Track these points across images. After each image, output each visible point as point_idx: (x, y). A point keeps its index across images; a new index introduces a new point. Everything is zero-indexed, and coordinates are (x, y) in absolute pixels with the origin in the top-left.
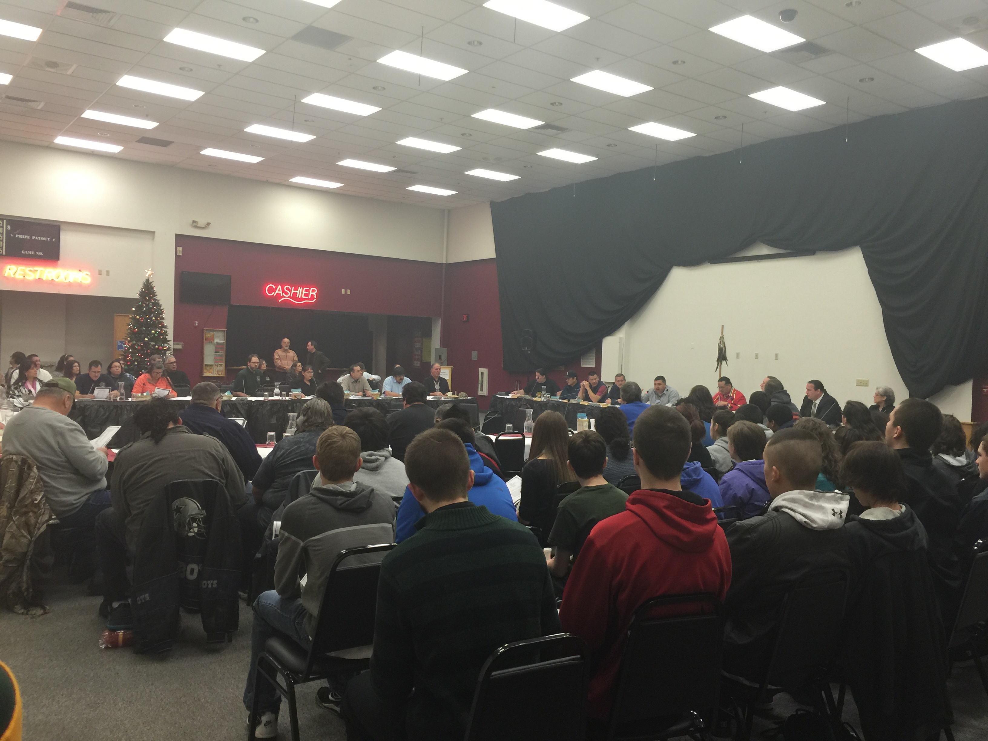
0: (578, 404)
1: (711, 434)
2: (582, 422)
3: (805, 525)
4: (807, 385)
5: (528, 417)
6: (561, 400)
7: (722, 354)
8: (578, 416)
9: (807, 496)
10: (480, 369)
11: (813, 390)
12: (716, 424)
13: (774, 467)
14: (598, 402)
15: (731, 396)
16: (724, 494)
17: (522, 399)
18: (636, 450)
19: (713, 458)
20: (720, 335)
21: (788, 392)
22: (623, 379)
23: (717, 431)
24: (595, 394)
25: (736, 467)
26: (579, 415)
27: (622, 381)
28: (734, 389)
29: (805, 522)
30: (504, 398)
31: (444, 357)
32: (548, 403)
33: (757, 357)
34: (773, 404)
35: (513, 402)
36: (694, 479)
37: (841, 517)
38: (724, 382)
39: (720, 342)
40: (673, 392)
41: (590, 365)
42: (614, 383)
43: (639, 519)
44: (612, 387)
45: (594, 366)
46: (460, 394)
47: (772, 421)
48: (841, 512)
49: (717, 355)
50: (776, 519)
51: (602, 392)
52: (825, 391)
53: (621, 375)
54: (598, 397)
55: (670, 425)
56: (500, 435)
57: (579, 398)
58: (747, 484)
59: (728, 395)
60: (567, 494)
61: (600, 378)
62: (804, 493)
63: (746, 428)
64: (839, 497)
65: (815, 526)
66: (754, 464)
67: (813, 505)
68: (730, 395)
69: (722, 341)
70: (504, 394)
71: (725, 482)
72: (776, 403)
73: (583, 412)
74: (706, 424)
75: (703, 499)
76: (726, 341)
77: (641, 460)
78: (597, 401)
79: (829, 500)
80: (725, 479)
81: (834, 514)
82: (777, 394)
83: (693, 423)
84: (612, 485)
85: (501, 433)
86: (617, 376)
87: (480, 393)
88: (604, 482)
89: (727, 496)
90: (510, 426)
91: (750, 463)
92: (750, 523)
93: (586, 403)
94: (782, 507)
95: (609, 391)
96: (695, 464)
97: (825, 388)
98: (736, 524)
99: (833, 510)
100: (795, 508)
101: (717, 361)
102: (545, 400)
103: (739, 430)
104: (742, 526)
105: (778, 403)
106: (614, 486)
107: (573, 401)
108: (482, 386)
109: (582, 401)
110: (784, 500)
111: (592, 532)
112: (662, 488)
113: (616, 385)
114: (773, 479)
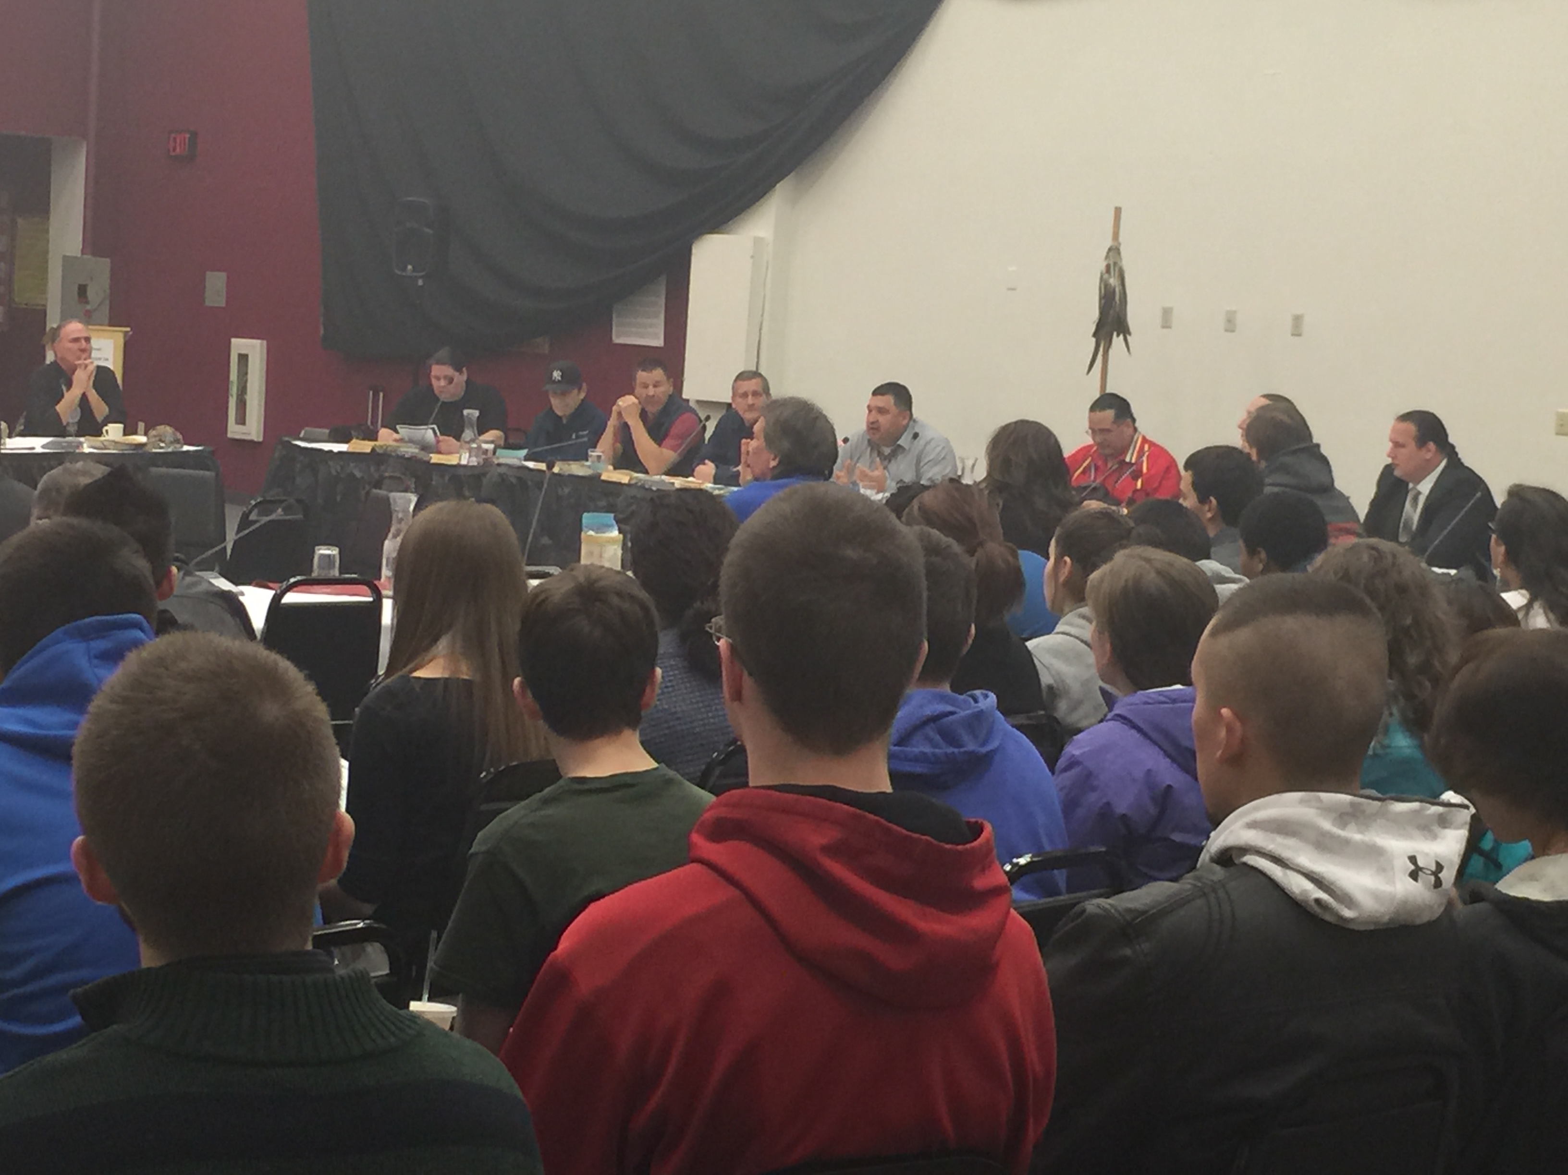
0: (594, 479)
1: (1048, 592)
2: (602, 544)
3: (1317, 910)
4: (1394, 430)
5: (400, 521)
6: (531, 464)
7: (1111, 312)
8: (584, 521)
9: (1327, 810)
10: (233, 340)
11: (1412, 445)
12: (1067, 559)
13: (1225, 711)
14: (669, 473)
15: (1130, 464)
16: (1070, 805)
17: (390, 456)
18: (732, 648)
19: (1046, 679)
20: (1109, 243)
21: (1324, 450)
22: (760, 389)
23: (1066, 583)
24: (660, 445)
25: (1117, 711)
26: (587, 518)
27: (755, 394)
28: (1145, 440)
29: (1318, 901)
30: (320, 450)
31: (98, 292)
32: (484, 474)
33: (1230, 324)
34: (1268, 490)
35: (352, 465)
36: (965, 752)
37: (1438, 883)
38: (1110, 413)
39: (1108, 267)
40: (933, 444)
41: (642, 336)
42: (729, 405)
43: (737, 892)
44: (720, 420)
45: (659, 342)
46: (152, 433)
47: (1259, 552)
48: (1439, 867)
49: (1095, 314)
50: (1221, 893)
51: (682, 437)
52: (1450, 451)
53: (756, 374)
54: (669, 455)
55: (851, 553)
56: (290, 588)
57: (599, 457)
58: (1149, 771)
59: (1121, 458)
60: (503, 805)
61: (678, 385)
62: (1320, 800)
63: (1152, 575)
64: (1433, 815)
65: (1347, 913)
66: (1174, 701)
67: (1347, 842)
68: (1128, 459)
69: (1115, 264)
70: (326, 437)
71: (1074, 763)
72: (1276, 489)
73: (609, 509)
74: (1027, 559)
75: (968, 822)
76: (1127, 262)
77: (748, 683)
78: (664, 469)
79: (1400, 825)
80: (1077, 752)
81: (1414, 875)
82: (1288, 459)
83: (979, 553)
84: (671, 773)
85: (292, 580)
86: (741, 377)
87: (234, 431)
88: (644, 763)
89: (1080, 812)
90: (329, 556)
91: (1162, 699)
92: (1130, 905)
93: (623, 477)
94: (1245, 850)
95: (708, 435)
96: (976, 701)
97: (1451, 440)
98: (1084, 911)
99: (1413, 859)
100: (1285, 854)
101: (1095, 335)
102: (474, 462)
103: (1126, 581)
104: (1105, 916)
105: (1288, 490)
106: (679, 777)
107: (577, 469)
108: (242, 404)
109: (611, 467)
110: (1253, 825)
111: (565, 943)
112: (820, 783)
113: (737, 413)
114: (1219, 753)
